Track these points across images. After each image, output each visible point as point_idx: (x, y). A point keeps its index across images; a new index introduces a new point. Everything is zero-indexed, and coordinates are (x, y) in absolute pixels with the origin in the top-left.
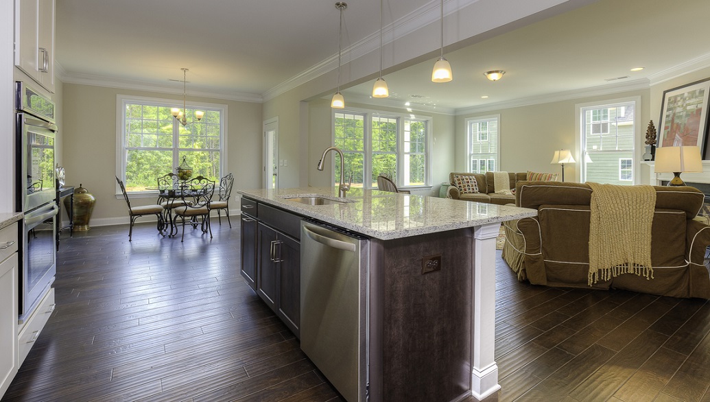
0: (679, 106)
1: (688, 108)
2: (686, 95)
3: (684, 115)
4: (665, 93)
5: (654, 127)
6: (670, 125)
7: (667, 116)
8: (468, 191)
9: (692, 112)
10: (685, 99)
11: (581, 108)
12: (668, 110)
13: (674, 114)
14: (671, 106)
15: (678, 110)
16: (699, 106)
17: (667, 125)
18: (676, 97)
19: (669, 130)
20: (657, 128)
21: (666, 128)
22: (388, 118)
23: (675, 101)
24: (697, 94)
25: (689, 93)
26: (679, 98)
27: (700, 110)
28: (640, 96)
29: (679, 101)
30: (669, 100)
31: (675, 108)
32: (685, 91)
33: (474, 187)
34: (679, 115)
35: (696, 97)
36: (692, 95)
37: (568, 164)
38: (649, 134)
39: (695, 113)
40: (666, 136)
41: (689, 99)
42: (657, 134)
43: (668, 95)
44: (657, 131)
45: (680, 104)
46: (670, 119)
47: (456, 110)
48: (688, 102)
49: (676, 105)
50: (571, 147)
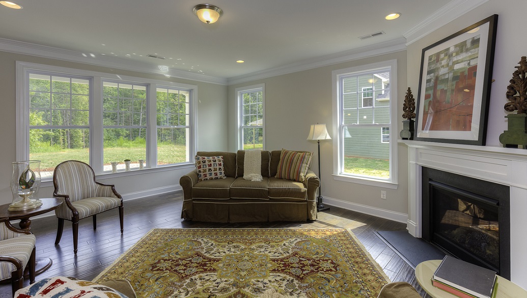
0: (443, 66)
1: (457, 67)
2: (452, 49)
3: (450, 78)
4: (424, 51)
5: (412, 96)
6: (431, 92)
7: (428, 81)
8: (208, 177)
9: (463, 73)
10: (450, 56)
11: (338, 76)
12: (429, 73)
13: (437, 78)
14: (433, 67)
15: (442, 71)
16: (473, 63)
17: (427, 93)
18: (438, 55)
19: (431, 99)
20: (415, 97)
21: (427, 97)
22: (133, 84)
23: (438, 60)
24: (469, 45)
25: (456, 46)
26: (442, 56)
27: (475, 68)
28: (396, 60)
29: (443, 59)
30: (430, 59)
31: (438, 69)
32: (451, 45)
33: (218, 172)
34: (443, 78)
35: (467, 50)
36: (462, 47)
37: (326, 141)
38: (407, 105)
39: (466, 73)
40: (427, 108)
41: (457, 54)
42: (416, 105)
43: (428, 53)
44: (416, 101)
45: (444, 62)
46: (432, 84)
47: (228, 80)
48: (455, 59)
49: (438, 65)
50: (328, 121)
